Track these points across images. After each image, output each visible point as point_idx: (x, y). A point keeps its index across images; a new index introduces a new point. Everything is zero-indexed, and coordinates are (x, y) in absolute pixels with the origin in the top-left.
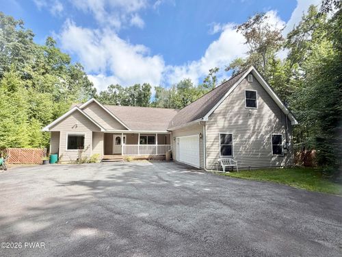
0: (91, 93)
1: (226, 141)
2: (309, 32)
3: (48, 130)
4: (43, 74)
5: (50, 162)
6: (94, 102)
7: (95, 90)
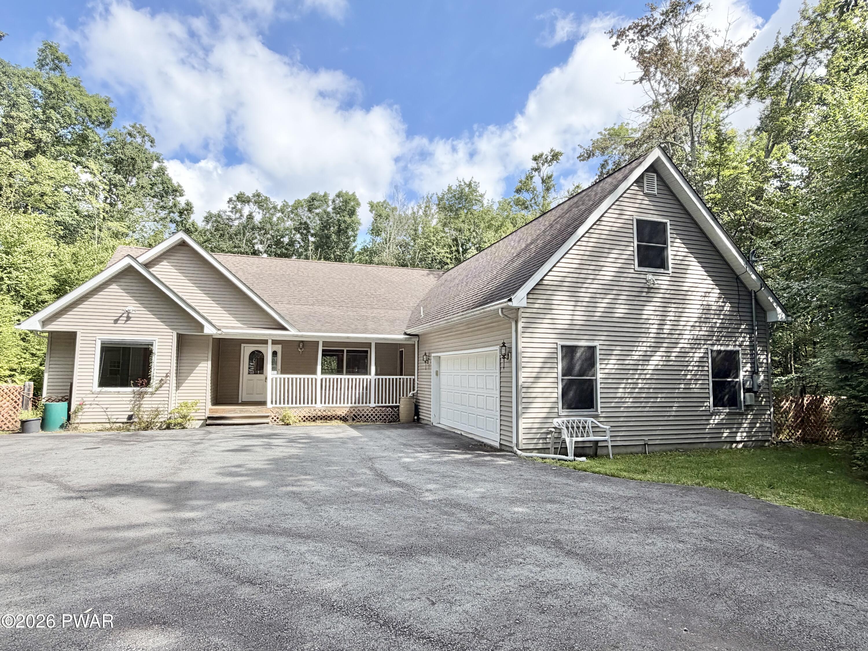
0: (176, 216)
1: (577, 368)
2: (819, 55)
3: (38, 327)
4: (28, 155)
5: (43, 426)
6: (183, 244)
7: (188, 209)
